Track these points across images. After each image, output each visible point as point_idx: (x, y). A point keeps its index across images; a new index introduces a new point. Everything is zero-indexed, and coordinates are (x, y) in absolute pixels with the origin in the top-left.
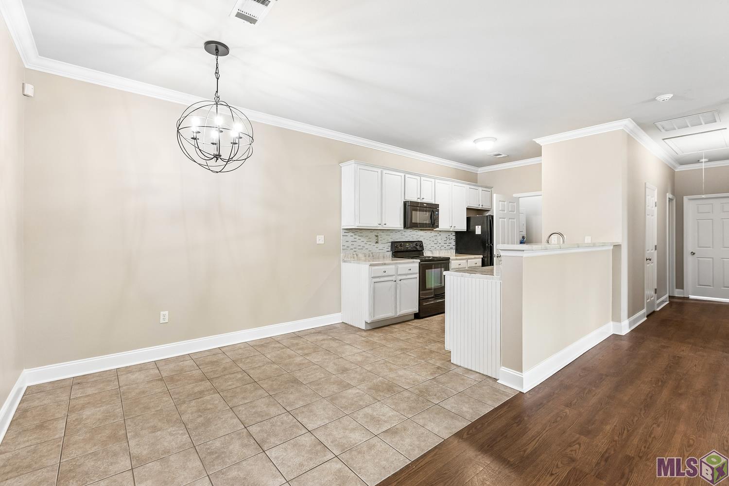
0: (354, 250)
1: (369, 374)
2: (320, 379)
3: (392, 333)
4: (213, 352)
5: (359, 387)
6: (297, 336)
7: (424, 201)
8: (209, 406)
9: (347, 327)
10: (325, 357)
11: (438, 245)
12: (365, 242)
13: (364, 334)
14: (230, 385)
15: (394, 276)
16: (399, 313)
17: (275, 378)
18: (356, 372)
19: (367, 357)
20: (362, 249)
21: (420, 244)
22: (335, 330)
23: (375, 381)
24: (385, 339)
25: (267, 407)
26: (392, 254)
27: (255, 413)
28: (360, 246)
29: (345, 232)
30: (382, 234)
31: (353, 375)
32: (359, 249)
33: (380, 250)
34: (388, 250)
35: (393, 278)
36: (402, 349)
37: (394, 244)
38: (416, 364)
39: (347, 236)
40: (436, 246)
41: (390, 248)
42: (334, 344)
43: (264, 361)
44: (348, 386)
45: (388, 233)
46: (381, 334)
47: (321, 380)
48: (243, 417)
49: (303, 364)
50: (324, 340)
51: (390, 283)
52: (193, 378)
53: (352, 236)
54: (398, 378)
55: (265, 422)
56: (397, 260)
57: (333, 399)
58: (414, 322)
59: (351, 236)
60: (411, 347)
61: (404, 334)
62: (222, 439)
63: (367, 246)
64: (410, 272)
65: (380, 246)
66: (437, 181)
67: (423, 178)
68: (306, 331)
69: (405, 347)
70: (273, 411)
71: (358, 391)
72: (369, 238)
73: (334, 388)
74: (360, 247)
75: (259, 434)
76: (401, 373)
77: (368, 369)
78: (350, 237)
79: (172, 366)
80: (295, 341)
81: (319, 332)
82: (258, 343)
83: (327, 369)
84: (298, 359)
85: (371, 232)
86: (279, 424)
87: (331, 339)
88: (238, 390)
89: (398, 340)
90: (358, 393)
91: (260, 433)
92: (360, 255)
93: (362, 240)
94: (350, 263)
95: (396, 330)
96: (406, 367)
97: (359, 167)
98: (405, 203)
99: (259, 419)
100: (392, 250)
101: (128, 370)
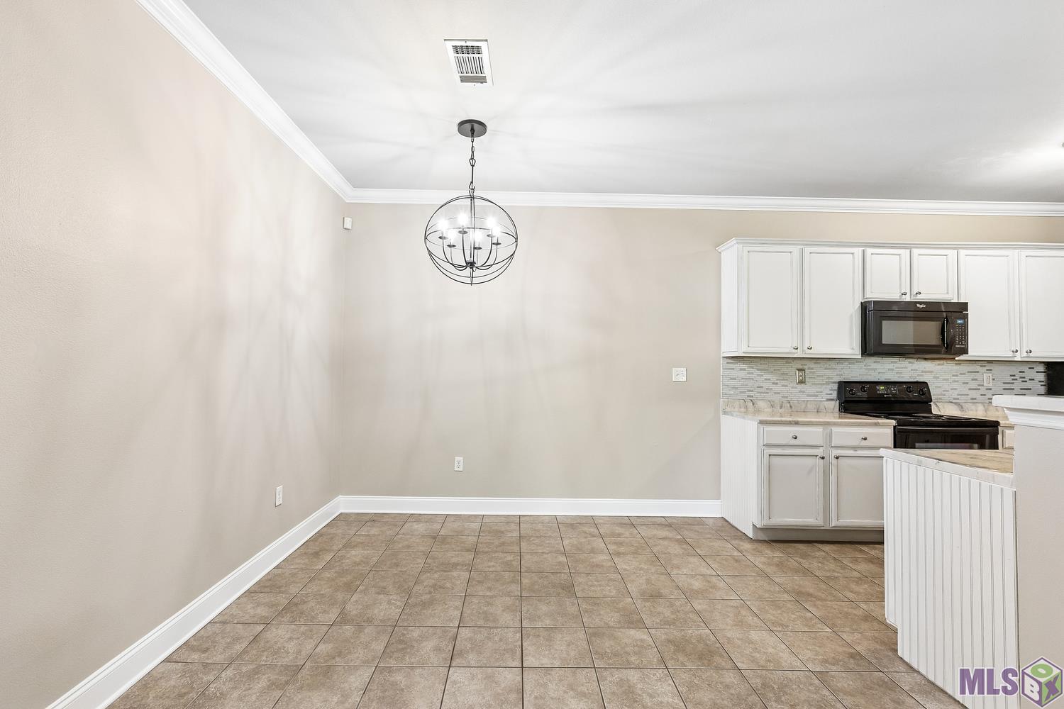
0: (748, 393)
1: (695, 617)
2: (605, 597)
3: (804, 556)
4: (508, 519)
5: (653, 631)
6: (630, 523)
7: (920, 298)
8: (448, 585)
9: (726, 528)
10: (643, 566)
11: (983, 391)
12: (774, 380)
13: (747, 546)
14: (489, 567)
15: (821, 448)
16: (834, 523)
17: (547, 574)
18: (672, 605)
19: (714, 587)
20: (767, 393)
21: (922, 388)
22: (697, 528)
23: (690, 631)
24: (780, 565)
25: (503, 611)
26: (840, 405)
27: (485, 613)
28: (762, 387)
29: (728, 363)
30: (813, 366)
31: (660, 609)
32: (758, 392)
33: (808, 396)
34: (829, 397)
35: (819, 452)
36: (799, 593)
37: (844, 386)
38: (806, 629)
39: (733, 369)
40: (973, 394)
41: (836, 392)
42: (675, 549)
43: (554, 547)
44: (639, 624)
45: (832, 364)
46: (778, 554)
47: (605, 599)
48: (467, 611)
49: (602, 566)
50: (664, 539)
51: (810, 461)
52: (462, 545)
53: (745, 370)
54: (739, 642)
55: (482, 629)
56: (846, 418)
57: (594, 634)
58: (876, 549)
59: (741, 369)
60: (823, 596)
61: (832, 565)
62: (425, 630)
63: (776, 389)
64: (864, 443)
65: (809, 388)
66: (963, 252)
67: (916, 252)
68: (650, 519)
69: (811, 591)
70: (507, 618)
71: (645, 637)
72: (783, 374)
73: (612, 618)
74: (760, 390)
75: (464, 642)
76: (754, 635)
77: (698, 607)
78: (740, 371)
79: (456, 525)
80: (619, 530)
81: (670, 525)
82: (569, 521)
83: (629, 586)
84: (601, 558)
85: (787, 362)
86: (496, 639)
87: (677, 540)
88: (492, 576)
89: (806, 572)
90: (642, 640)
91: (466, 640)
92: (761, 404)
93: (768, 376)
94: (732, 415)
95: (818, 554)
96: (775, 629)
97: (747, 248)
98: (864, 307)
99: (481, 622)
100: (839, 397)
101: (417, 518)
